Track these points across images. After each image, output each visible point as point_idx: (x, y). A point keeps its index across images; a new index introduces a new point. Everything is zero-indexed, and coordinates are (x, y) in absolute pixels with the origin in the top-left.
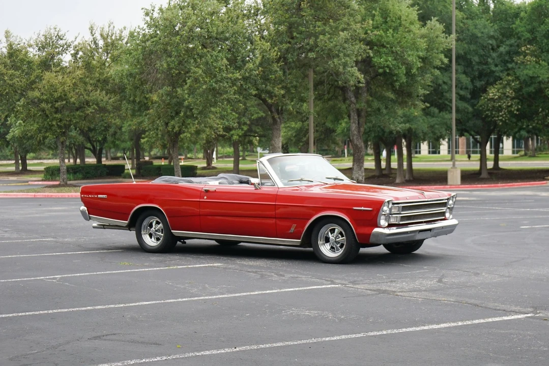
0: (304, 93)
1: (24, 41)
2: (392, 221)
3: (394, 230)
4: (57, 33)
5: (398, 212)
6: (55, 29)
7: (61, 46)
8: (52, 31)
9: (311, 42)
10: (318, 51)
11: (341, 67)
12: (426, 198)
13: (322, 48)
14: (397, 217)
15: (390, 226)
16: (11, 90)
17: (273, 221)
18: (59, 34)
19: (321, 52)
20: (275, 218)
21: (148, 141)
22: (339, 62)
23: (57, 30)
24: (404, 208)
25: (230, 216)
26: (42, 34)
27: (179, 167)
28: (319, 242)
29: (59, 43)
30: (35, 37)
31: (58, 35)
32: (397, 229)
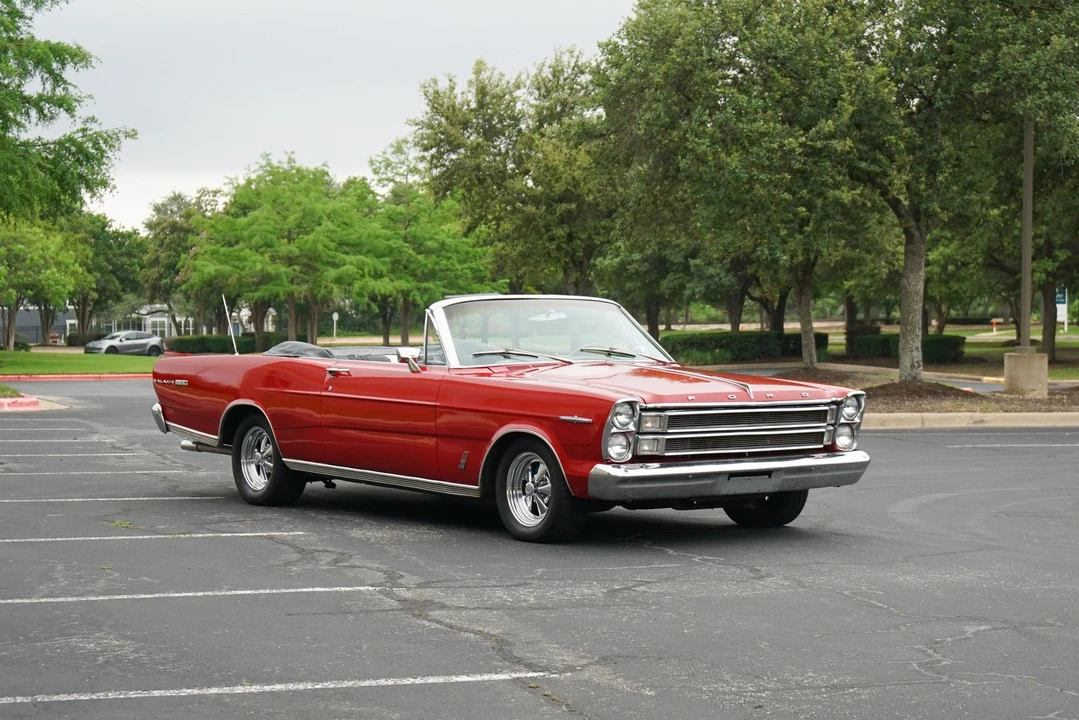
0: (973, 174)
1: (507, 78)
2: (646, 449)
3: (653, 470)
4: (574, 60)
5: (660, 430)
6: (572, 52)
7: (583, 88)
8: (565, 58)
9: (984, 58)
10: (998, 78)
11: (1041, 113)
12: (752, 400)
13: (1006, 72)
14: (658, 440)
15: (638, 459)
16: (473, 176)
17: (431, 442)
18: (580, 63)
19: (1004, 80)
20: (436, 436)
21: (857, 286)
22: (1038, 102)
23: (576, 54)
24: (675, 421)
25: (360, 429)
26: (547, 64)
27: (812, 336)
28: (509, 492)
29: (579, 80)
30: (533, 71)
31: (576, 65)
32: (661, 467)
